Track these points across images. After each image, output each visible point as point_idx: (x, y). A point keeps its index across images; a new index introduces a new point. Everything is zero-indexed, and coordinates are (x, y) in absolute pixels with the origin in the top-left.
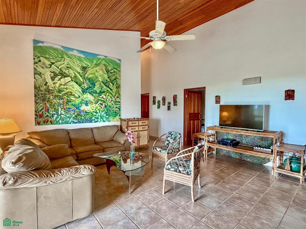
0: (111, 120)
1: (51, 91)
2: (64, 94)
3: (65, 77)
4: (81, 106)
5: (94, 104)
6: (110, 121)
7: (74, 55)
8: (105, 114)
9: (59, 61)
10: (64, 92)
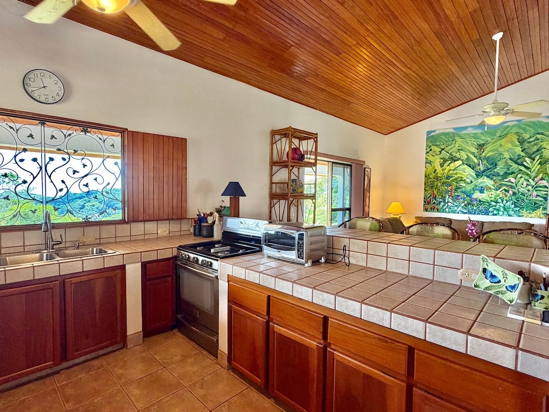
0: (523, 214)
1: (440, 178)
2: (453, 181)
3: (455, 161)
4: (473, 194)
5: (493, 190)
6: (522, 216)
7: (468, 134)
8: (512, 204)
9: (449, 145)
10: (453, 178)
